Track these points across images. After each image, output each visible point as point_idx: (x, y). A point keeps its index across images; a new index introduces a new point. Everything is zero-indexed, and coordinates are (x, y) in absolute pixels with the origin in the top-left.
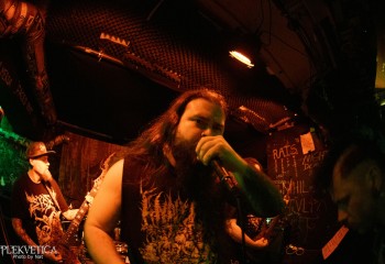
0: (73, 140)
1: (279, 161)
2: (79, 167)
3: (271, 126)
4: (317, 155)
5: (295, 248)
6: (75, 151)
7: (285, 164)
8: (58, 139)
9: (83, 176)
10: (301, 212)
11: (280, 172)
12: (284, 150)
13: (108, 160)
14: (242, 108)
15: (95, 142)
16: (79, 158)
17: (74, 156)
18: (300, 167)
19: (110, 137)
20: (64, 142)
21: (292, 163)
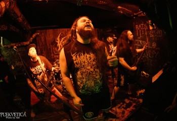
0: (41, 33)
1: (139, 30)
2: (46, 44)
3: (135, 14)
4: (156, 31)
5: (145, 73)
6: (43, 38)
7: (142, 33)
8: (34, 36)
9: (49, 48)
10: (148, 56)
11: (139, 36)
12: (141, 26)
13: (59, 36)
14: (119, 7)
15: (51, 31)
16: (45, 40)
17: (43, 40)
18: (148, 35)
19: (58, 26)
20: (37, 36)
21: (144, 32)
